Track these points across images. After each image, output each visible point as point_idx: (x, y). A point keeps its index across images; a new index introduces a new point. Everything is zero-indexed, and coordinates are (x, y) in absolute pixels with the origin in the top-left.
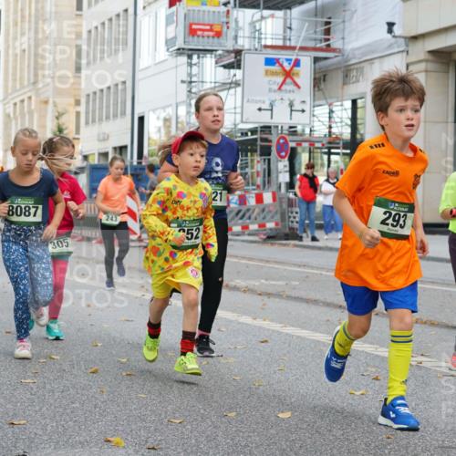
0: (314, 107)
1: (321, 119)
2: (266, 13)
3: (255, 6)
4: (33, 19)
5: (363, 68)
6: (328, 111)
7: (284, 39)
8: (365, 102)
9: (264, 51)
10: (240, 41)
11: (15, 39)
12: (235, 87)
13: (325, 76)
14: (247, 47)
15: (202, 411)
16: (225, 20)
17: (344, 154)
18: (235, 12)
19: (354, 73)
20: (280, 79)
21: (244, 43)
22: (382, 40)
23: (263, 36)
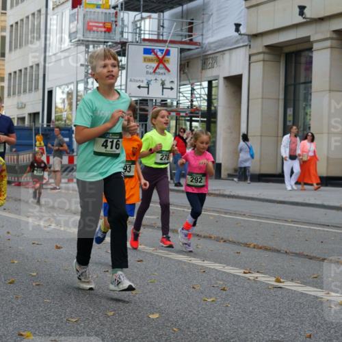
0: (180, 86)
1: (185, 95)
2: (145, 15)
3: (136, 9)
5: (217, 57)
6: (190, 89)
7: (158, 35)
8: (218, 83)
9: (143, 43)
10: (125, 36)
12: (121, 70)
13: (188, 63)
14: (130, 40)
15: (92, 313)
16: (114, 19)
17: (202, 121)
18: (122, 14)
19: (210, 61)
20: (154, 65)
21: (128, 36)
22: (230, 37)
23: (142, 32)
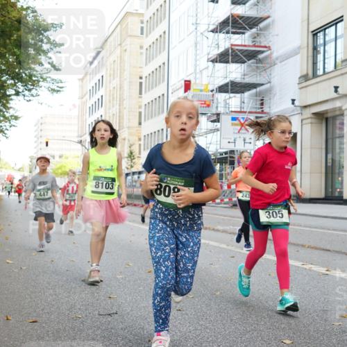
2: (232, 95)
3: (226, 92)
4: (118, 99)
7: (241, 108)
9: (231, 114)
10: (219, 109)
11: (109, 109)
12: (217, 132)
14: (222, 112)
16: (212, 99)
18: (217, 95)
20: (239, 127)
21: (221, 110)
22: (289, 108)
23: (230, 106)
